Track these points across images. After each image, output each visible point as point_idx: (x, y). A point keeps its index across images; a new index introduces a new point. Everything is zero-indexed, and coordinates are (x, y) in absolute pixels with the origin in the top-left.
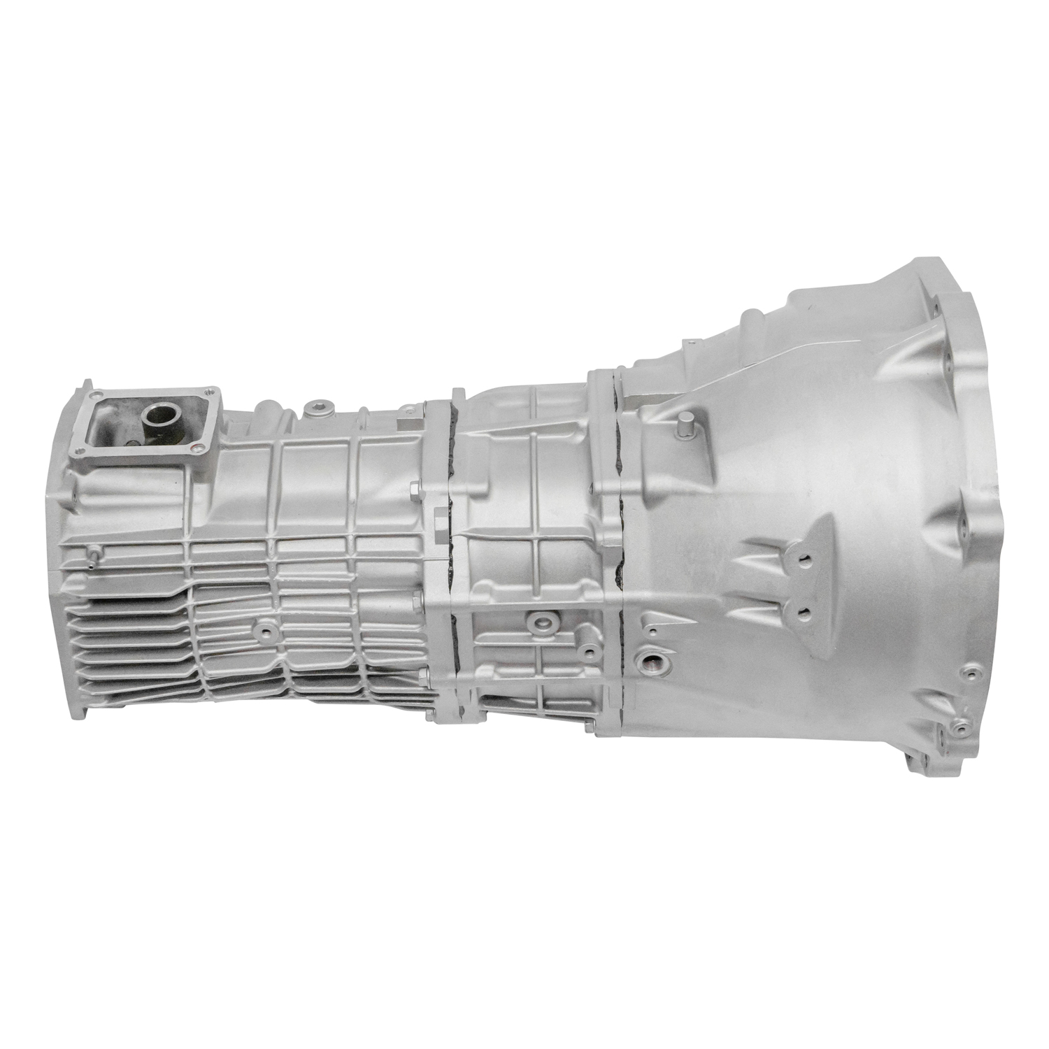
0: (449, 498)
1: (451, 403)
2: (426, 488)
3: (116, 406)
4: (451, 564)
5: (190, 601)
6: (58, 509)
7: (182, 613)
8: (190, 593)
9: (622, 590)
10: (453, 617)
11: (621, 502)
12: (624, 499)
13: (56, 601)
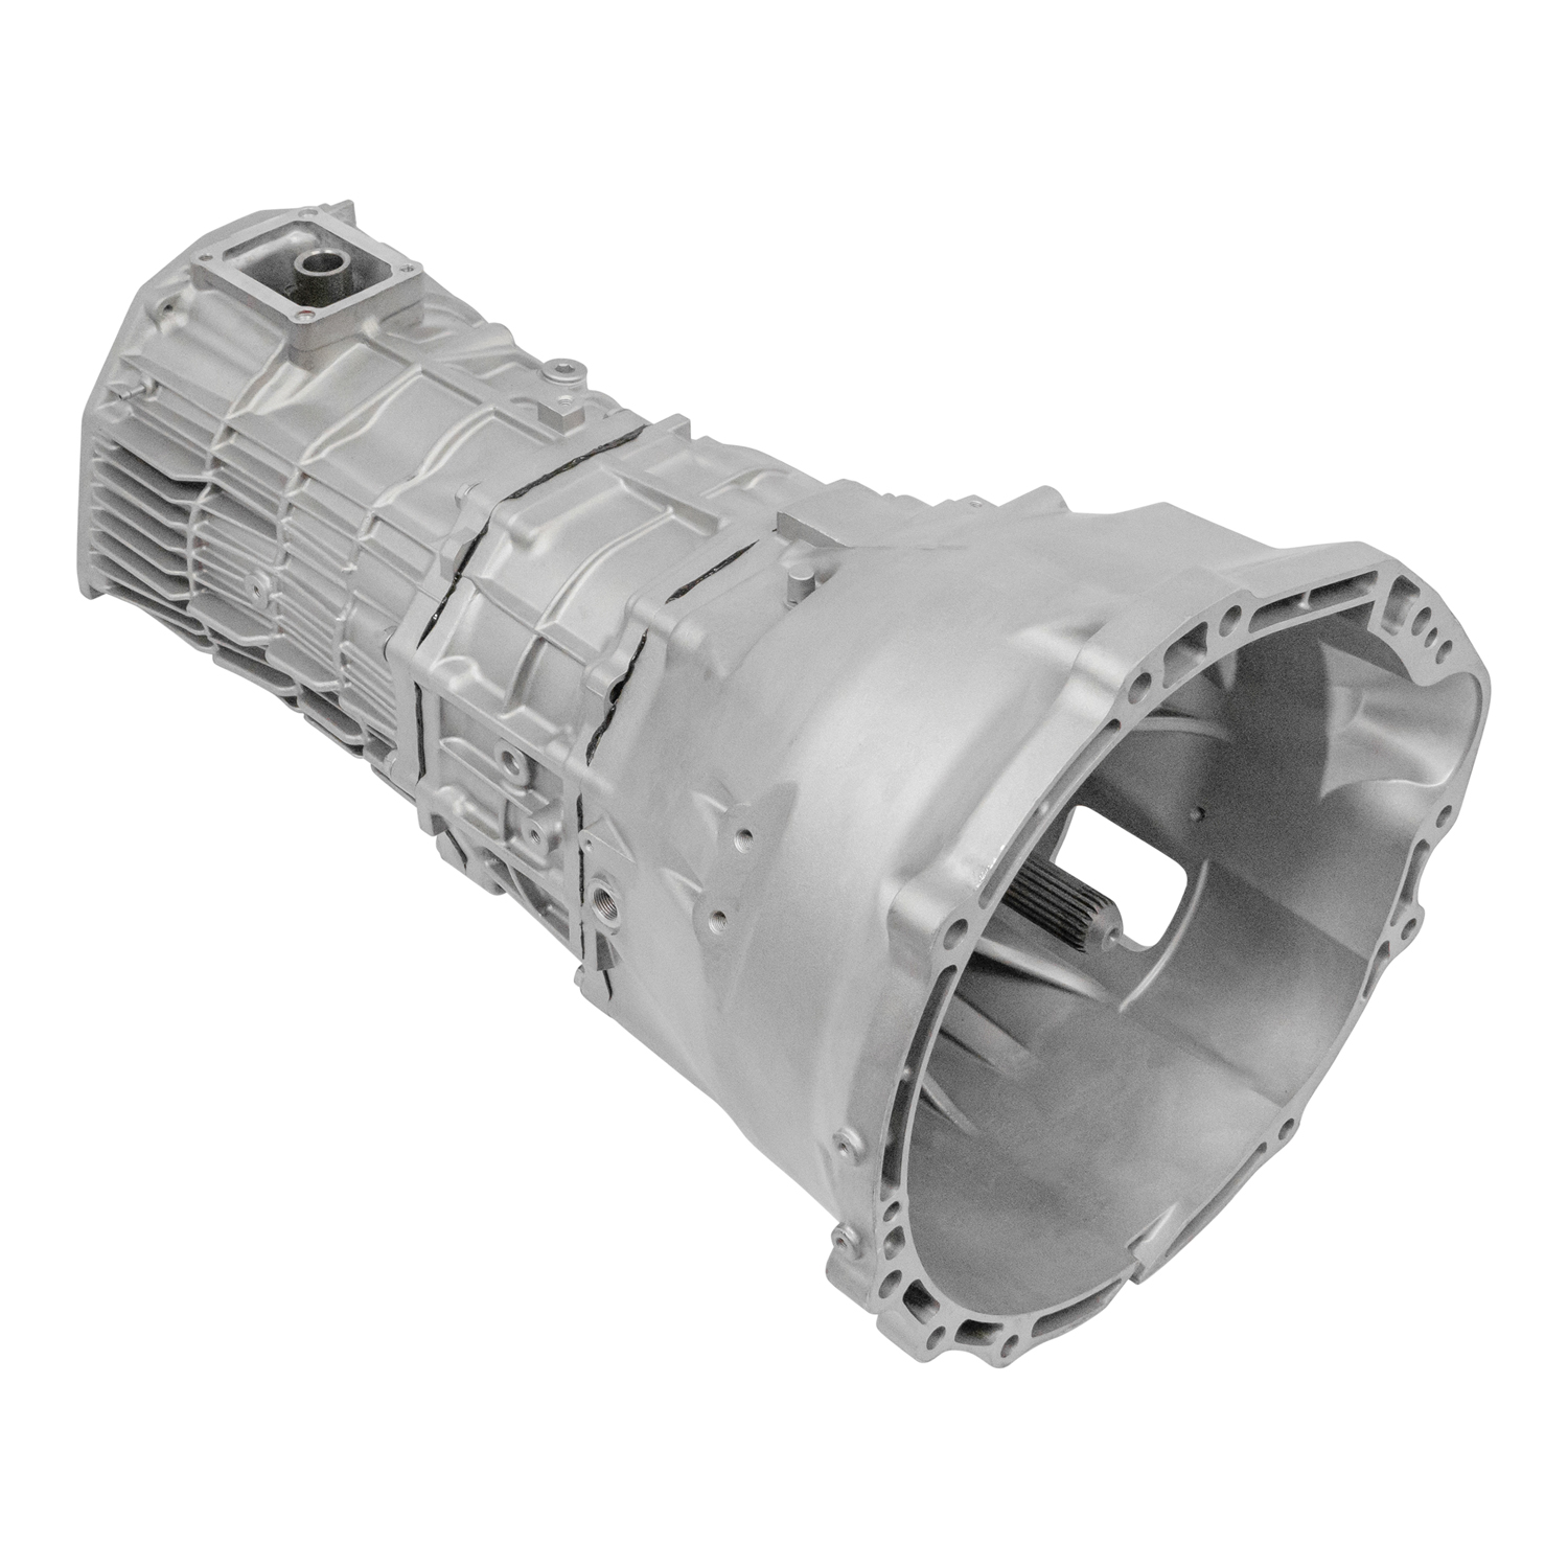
0: (488, 523)
1: (644, 427)
2: (473, 495)
3: (319, 236)
4: (440, 611)
5: (202, 499)
6: (141, 314)
7: (182, 512)
8: (207, 489)
9: (588, 764)
10: (418, 687)
11: (644, 639)
12: (651, 638)
13: (89, 421)
